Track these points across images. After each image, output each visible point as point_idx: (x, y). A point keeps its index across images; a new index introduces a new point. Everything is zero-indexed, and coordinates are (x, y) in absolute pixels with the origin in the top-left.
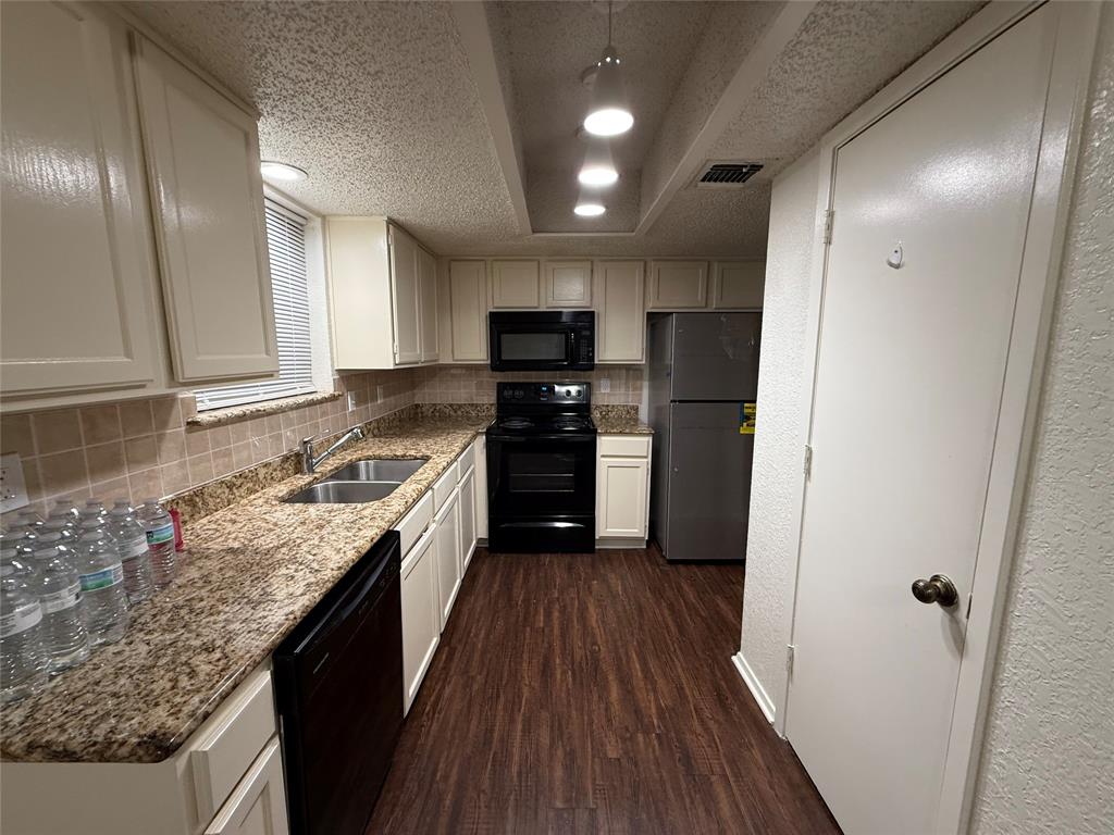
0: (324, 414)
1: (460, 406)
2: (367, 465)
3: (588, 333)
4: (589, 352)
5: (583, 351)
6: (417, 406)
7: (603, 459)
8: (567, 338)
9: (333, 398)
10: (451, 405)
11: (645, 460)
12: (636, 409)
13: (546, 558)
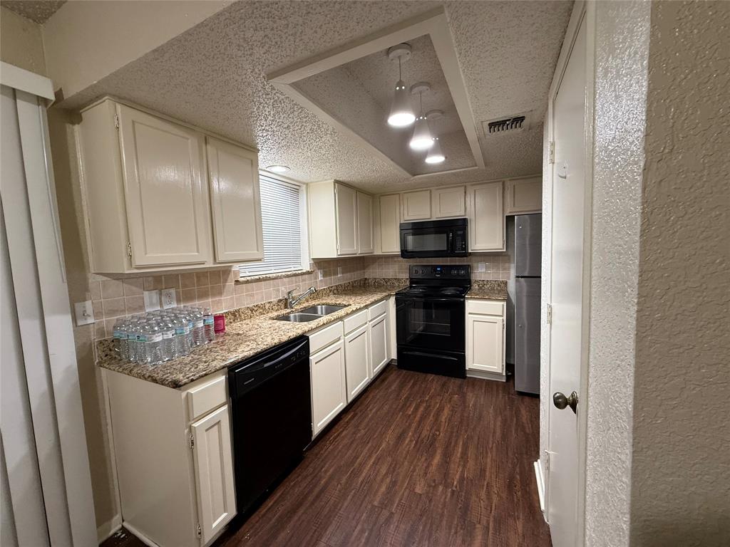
0: (303, 280)
1: (389, 279)
2: (322, 308)
3: (461, 232)
4: (462, 245)
5: (459, 244)
6: (366, 279)
7: (470, 315)
8: (448, 237)
9: (308, 273)
10: (384, 279)
11: (502, 318)
12: (506, 283)
13: (431, 377)
